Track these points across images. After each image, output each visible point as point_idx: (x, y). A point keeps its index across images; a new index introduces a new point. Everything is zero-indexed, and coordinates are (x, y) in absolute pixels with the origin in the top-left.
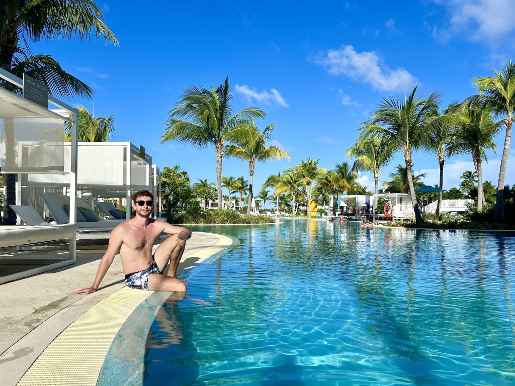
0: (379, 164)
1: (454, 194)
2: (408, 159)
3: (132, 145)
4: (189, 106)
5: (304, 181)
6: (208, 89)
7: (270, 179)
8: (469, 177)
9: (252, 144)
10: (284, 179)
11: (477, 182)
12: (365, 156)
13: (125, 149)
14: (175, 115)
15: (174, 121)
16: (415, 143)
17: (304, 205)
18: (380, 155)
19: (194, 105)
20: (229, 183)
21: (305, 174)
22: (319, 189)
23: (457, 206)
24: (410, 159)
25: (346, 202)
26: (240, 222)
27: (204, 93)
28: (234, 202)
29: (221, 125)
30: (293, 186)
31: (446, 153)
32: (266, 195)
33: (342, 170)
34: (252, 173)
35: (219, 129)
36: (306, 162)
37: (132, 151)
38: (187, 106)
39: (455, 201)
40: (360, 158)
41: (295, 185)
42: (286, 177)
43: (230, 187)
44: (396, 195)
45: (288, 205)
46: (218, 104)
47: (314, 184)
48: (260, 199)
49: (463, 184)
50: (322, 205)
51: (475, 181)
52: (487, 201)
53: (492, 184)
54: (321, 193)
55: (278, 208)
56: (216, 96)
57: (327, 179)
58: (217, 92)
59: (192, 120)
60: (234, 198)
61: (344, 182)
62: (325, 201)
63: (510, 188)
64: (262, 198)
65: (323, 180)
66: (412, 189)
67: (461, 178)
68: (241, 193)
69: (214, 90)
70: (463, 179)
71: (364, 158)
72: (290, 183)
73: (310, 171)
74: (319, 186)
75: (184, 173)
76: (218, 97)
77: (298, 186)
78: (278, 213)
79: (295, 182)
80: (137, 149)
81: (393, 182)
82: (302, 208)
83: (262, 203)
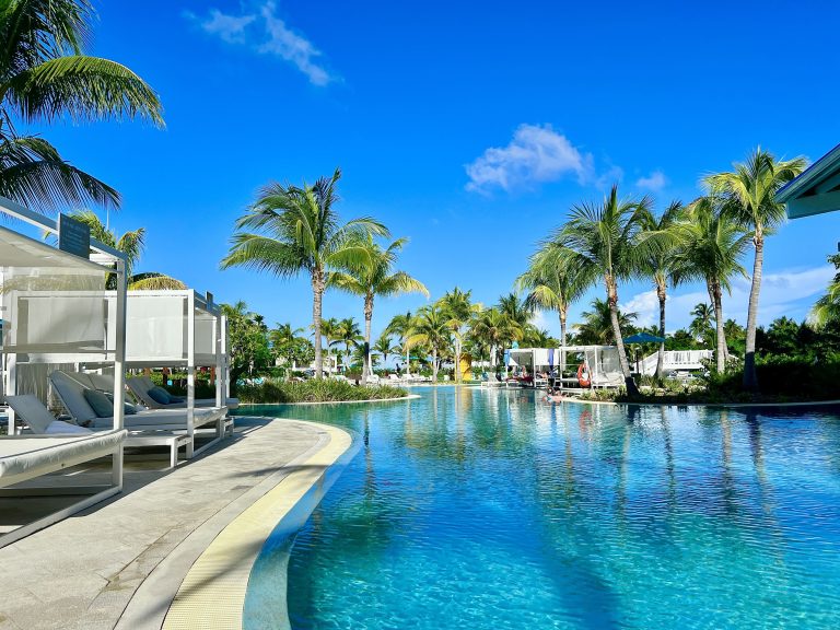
0: (566, 298)
1: (682, 342)
2: (611, 295)
3: (196, 294)
4: (269, 213)
5: (449, 324)
6: (299, 187)
7: (394, 321)
8: (704, 313)
9: (370, 271)
10: (419, 324)
11: (716, 319)
12: (544, 287)
13: (186, 301)
14: (244, 226)
15: (245, 237)
16: (621, 270)
17: (448, 361)
18: (568, 284)
19: (277, 211)
20: (327, 329)
21: (452, 314)
22: (474, 338)
23: (686, 360)
24: (616, 296)
25: (518, 359)
26: (352, 397)
27: (291, 192)
28: (335, 358)
29: (320, 241)
30: (432, 333)
31: (669, 282)
32: (387, 346)
33: (509, 305)
34: (368, 317)
35: (317, 248)
36: (452, 294)
37: (196, 303)
38: (265, 212)
39: (684, 353)
40: (538, 289)
41: (436, 332)
42: (421, 320)
43: (330, 336)
44: (595, 348)
45: (423, 362)
46: (315, 209)
47: (465, 328)
48: (377, 352)
49: (695, 324)
50: (477, 360)
51: (713, 319)
52: (731, 350)
53: (738, 324)
54: (477, 342)
55: (408, 366)
56: (312, 197)
57: (486, 322)
58: (314, 190)
59: (273, 233)
60: (334, 351)
61: (512, 325)
62: (483, 355)
63: (766, 331)
64: (381, 351)
65: (481, 324)
66: (618, 334)
67: (692, 314)
68: (348, 344)
69: (309, 187)
70: (695, 317)
71: (545, 291)
72: (426, 328)
73: (460, 309)
74: (475, 332)
75: (259, 319)
76: (315, 199)
77: (440, 332)
78: (407, 376)
79: (436, 327)
80: (203, 298)
81: (589, 325)
82: (446, 366)
83: (380, 360)
